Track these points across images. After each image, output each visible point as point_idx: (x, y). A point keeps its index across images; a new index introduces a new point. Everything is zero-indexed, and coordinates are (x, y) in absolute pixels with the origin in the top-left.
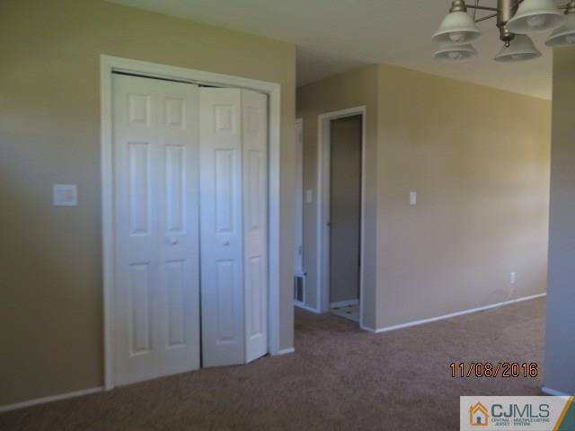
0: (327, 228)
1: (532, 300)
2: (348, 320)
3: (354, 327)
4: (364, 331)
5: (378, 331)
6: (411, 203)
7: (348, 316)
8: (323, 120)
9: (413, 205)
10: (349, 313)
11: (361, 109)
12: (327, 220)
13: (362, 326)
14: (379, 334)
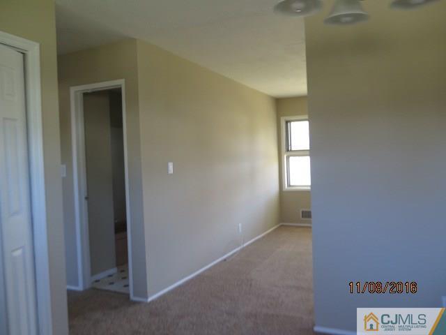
0: (85, 202)
1: (253, 243)
2: (115, 292)
3: (124, 300)
4: (135, 303)
5: (150, 299)
6: (170, 172)
7: (113, 288)
8: (75, 92)
9: (171, 174)
10: (112, 283)
11: (120, 82)
12: (84, 194)
13: (132, 298)
14: (153, 302)
